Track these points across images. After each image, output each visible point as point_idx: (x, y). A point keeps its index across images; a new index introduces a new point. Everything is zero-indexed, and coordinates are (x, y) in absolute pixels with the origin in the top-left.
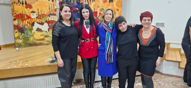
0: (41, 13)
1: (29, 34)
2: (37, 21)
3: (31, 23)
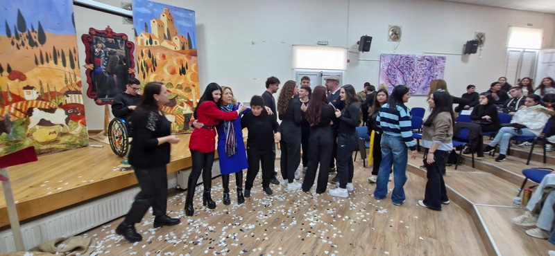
0: (48, 88)
1: (19, 133)
2: (38, 106)
3: (23, 110)
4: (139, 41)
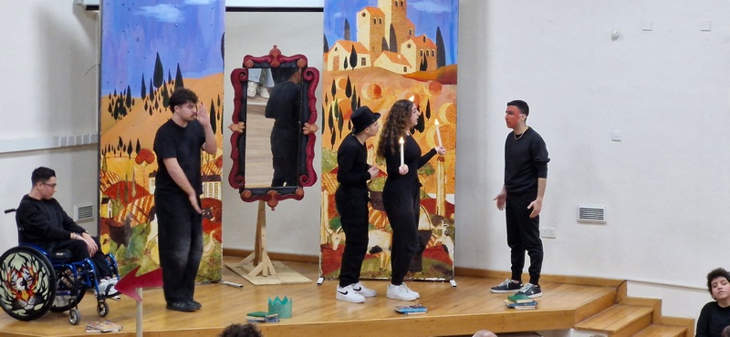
1: (137, 247)
3: (145, 210)
4: (330, 61)
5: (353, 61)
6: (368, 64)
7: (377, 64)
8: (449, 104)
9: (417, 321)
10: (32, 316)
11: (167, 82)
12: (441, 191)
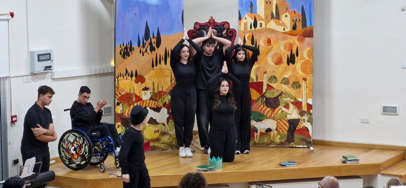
0: (158, 89)
4: (242, 25)
5: (255, 25)
6: (264, 26)
7: (269, 26)
8: (309, 49)
9: (292, 170)
10: (79, 168)
11: (152, 38)
12: (304, 97)
